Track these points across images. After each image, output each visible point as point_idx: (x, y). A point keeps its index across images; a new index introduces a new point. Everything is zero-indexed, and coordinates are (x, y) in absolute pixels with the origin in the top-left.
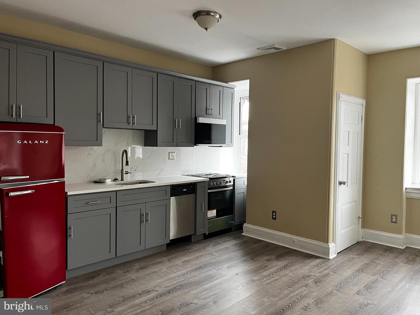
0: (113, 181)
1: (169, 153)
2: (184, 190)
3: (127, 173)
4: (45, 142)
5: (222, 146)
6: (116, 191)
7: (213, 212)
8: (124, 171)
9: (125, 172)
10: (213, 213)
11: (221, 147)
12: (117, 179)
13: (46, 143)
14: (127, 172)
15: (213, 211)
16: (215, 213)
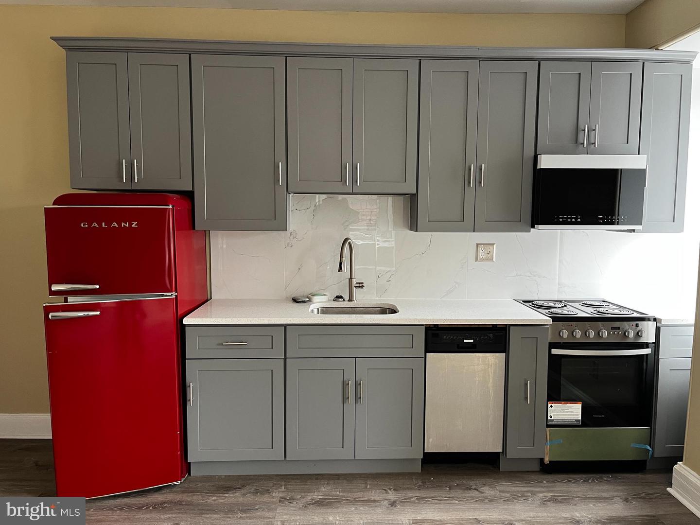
0: (334, 300)
1: (478, 245)
2: (465, 341)
3: (361, 286)
4: (130, 224)
5: (634, 231)
6: (285, 326)
7: (570, 410)
8: (355, 281)
9: (357, 283)
10: (572, 412)
11: (633, 233)
12: (341, 297)
13: (133, 226)
14: (360, 283)
15: (569, 405)
16: (577, 412)
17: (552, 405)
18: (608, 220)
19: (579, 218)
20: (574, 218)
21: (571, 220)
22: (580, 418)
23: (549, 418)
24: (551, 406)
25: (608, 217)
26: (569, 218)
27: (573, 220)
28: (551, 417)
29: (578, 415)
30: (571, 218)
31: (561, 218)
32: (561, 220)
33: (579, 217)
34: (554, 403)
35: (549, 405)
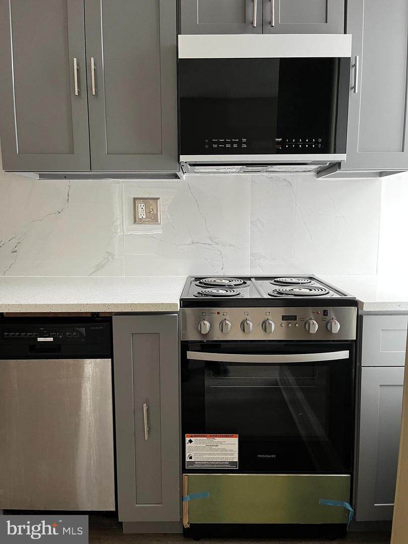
1: (135, 200)
2: (40, 339)
10: (224, 450)
16: (232, 450)
17: (192, 439)
18: (290, 146)
19: (244, 143)
20: (235, 142)
21: (232, 145)
22: (236, 460)
23: (187, 459)
24: (191, 441)
25: (291, 141)
26: (228, 143)
27: (235, 146)
28: (191, 458)
29: (232, 454)
30: (232, 143)
31: (215, 143)
32: (215, 146)
33: (244, 140)
34: (195, 436)
35: (187, 439)
